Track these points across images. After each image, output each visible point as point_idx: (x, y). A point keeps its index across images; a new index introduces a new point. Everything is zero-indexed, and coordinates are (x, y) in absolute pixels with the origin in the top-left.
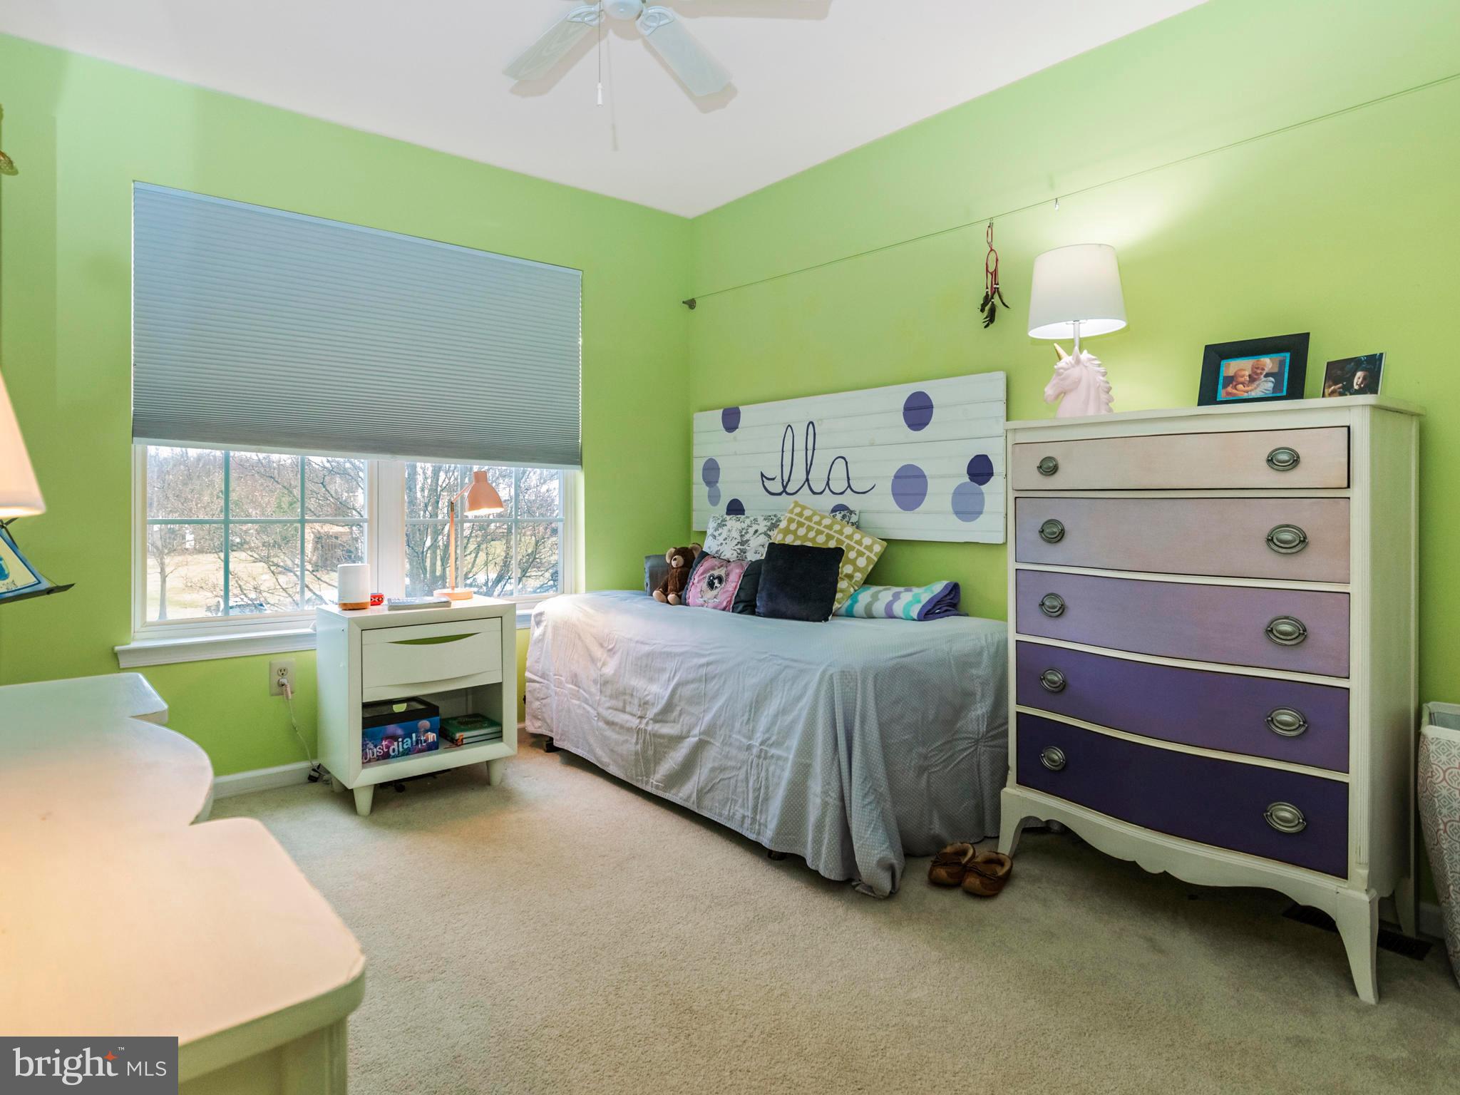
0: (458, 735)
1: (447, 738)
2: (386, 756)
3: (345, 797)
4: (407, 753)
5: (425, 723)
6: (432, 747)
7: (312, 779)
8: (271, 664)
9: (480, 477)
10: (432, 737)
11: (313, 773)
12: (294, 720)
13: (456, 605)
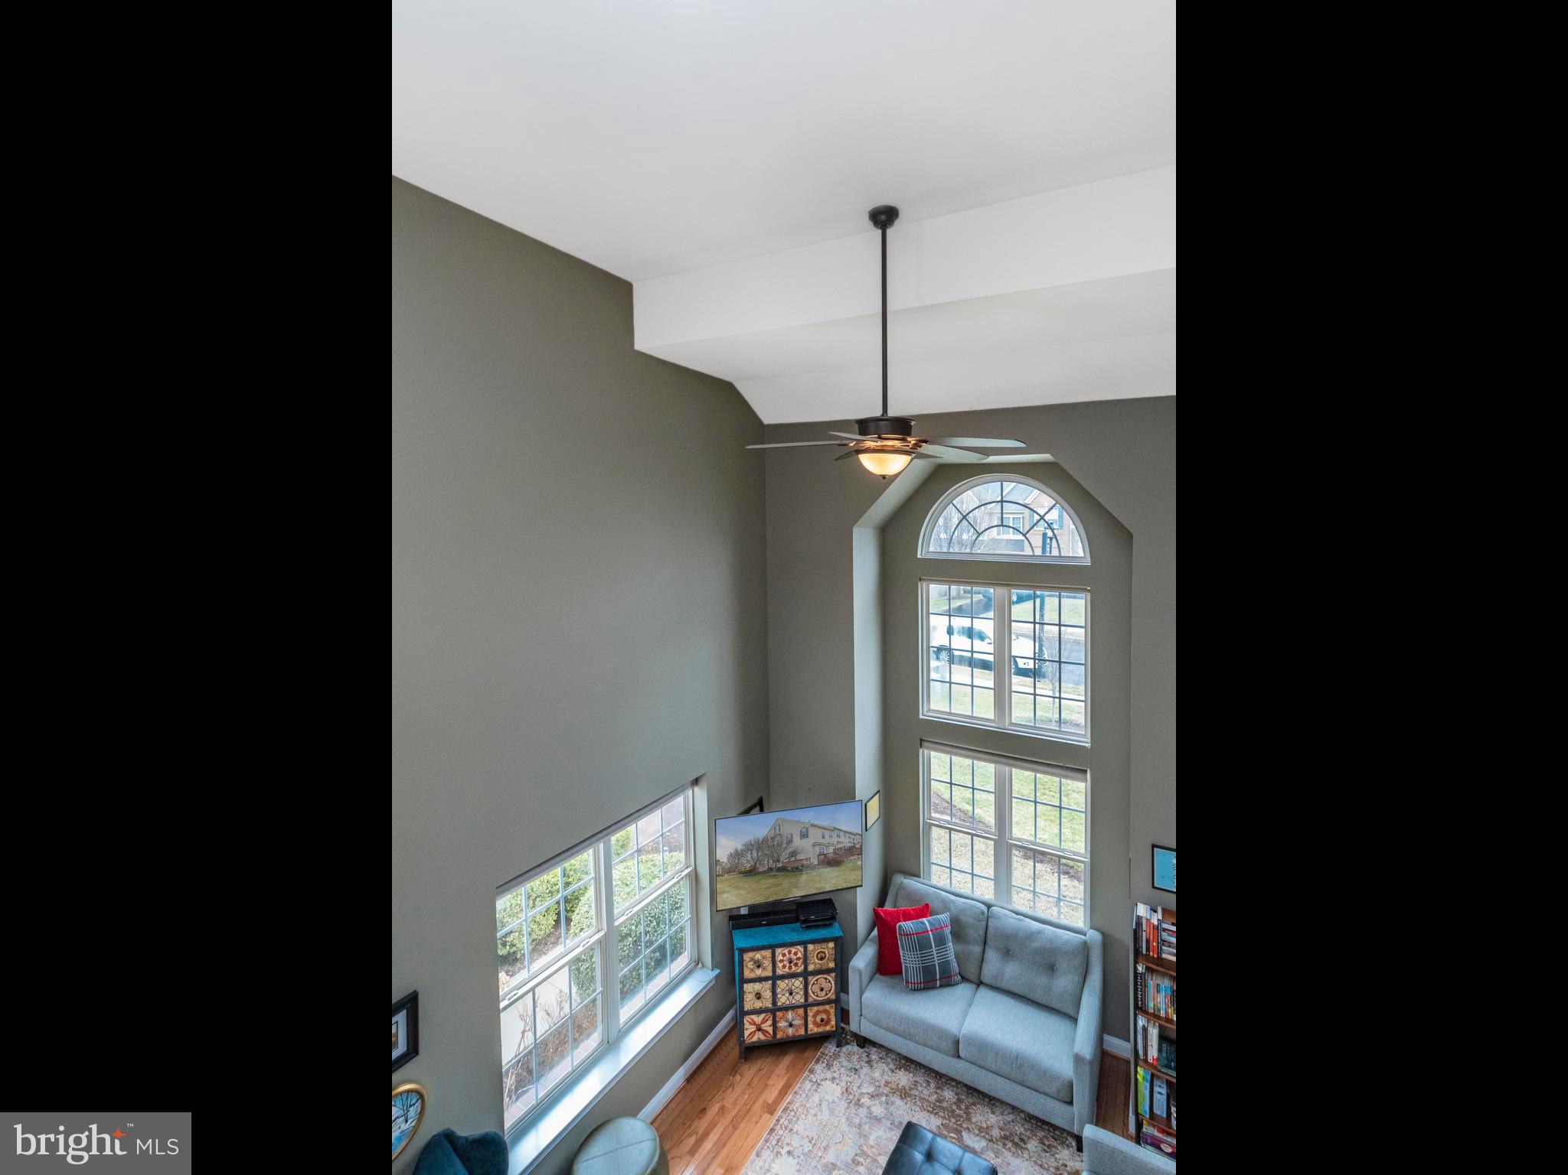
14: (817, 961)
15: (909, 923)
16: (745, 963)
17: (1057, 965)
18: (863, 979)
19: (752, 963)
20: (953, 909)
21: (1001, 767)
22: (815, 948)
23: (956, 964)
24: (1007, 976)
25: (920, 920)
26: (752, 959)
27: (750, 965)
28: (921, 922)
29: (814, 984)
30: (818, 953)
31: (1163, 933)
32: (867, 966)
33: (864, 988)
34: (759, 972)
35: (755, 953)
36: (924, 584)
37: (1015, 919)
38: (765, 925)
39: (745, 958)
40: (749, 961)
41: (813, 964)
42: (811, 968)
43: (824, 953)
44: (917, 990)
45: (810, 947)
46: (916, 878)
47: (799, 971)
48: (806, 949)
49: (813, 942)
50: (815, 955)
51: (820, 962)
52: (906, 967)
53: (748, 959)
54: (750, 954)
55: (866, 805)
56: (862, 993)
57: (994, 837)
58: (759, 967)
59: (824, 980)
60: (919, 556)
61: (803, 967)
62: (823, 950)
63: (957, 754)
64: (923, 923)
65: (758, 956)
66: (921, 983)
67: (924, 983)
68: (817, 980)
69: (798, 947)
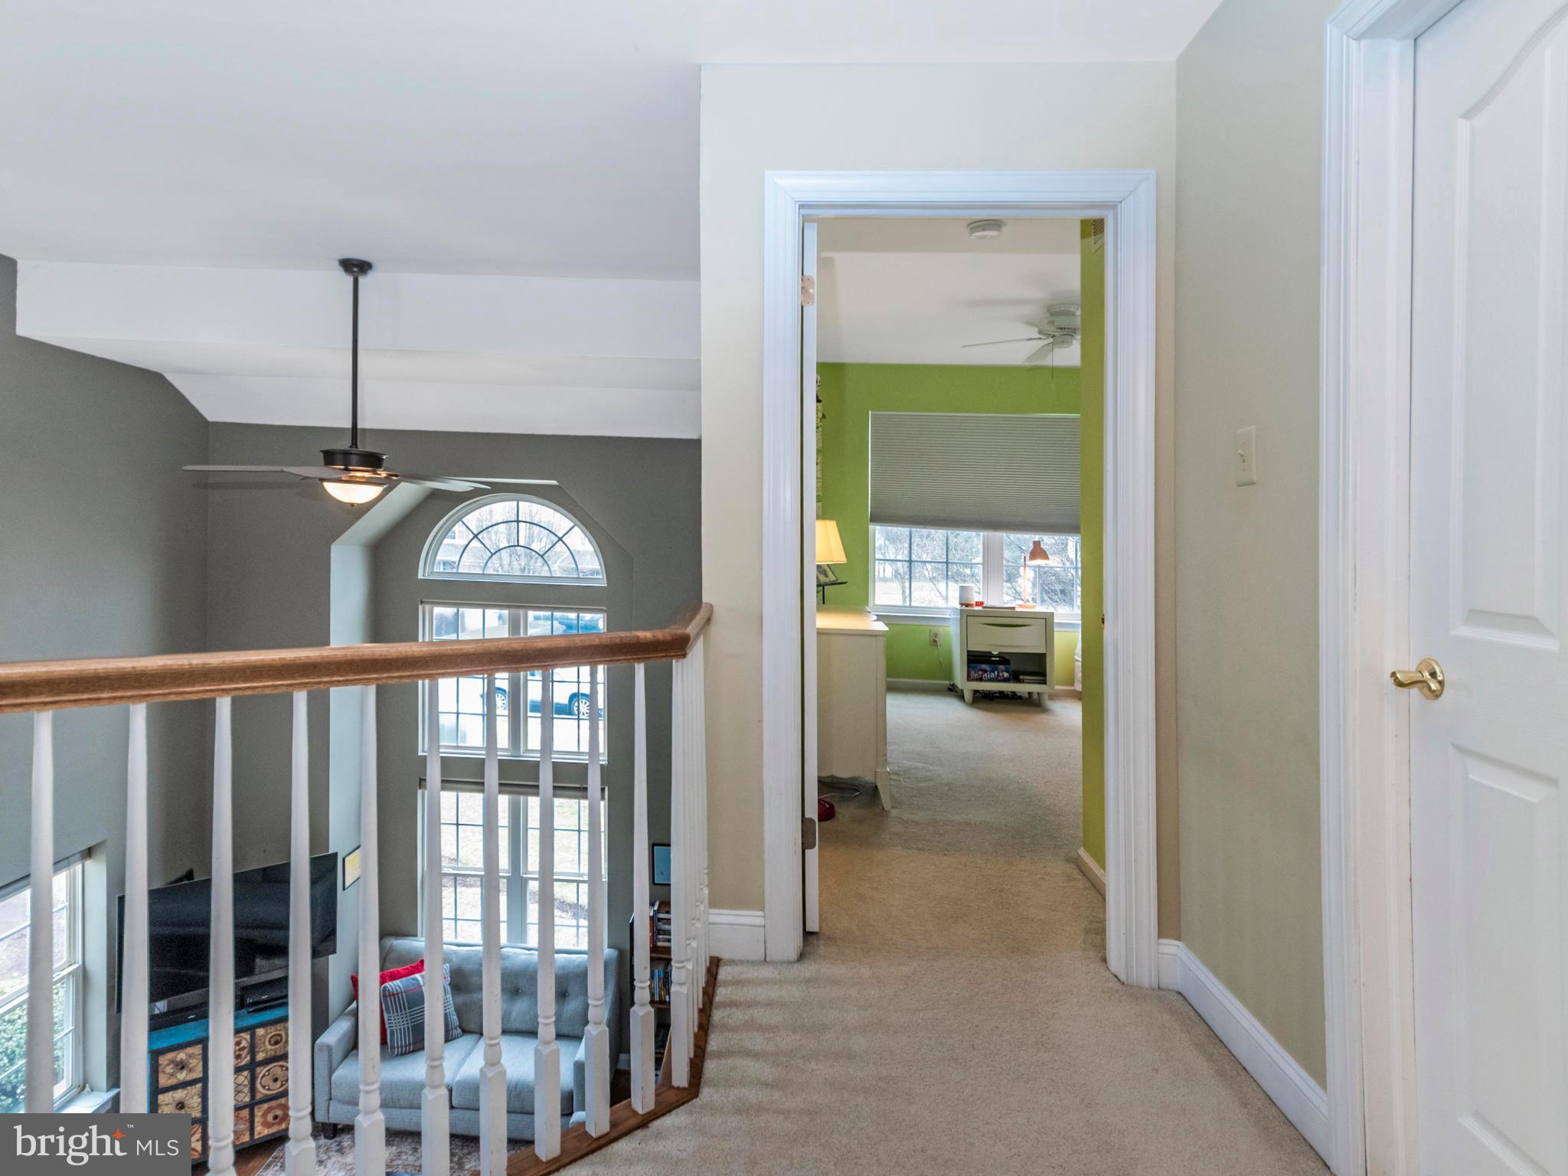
0: (1021, 677)
1: (1015, 677)
2: (981, 679)
3: (960, 696)
4: (991, 680)
5: (1002, 667)
6: (1006, 680)
7: (950, 690)
8: (930, 631)
9: (1037, 544)
10: (1006, 675)
11: (951, 687)
12: (941, 659)
13: (1018, 609)
14: (269, 1047)
15: (398, 982)
16: (160, 1068)
17: (569, 990)
18: (334, 1055)
19: (172, 1066)
20: (454, 959)
21: (515, 797)
22: (266, 1032)
23: (455, 1017)
24: (514, 1015)
25: (413, 976)
26: (172, 1062)
27: (169, 1069)
28: (413, 979)
29: (264, 1076)
30: (272, 1037)
31: (659, 923)
32: (340, 1040)
33: (334, 1066)
34: (182, 1076)
35: (176, 1052)
36: (427, 607)
37: (526, 954)
38: (192, 1020)
39: (160, 1062)
40: (168, 1065)
41: (262, 1051)
42: (260, 1057)
43: (280, 1035)
44: (405, 1054)
45: (260, 1032)
46: (413, 938)
47: (243, 1063)
48: (253, 1036)
49: (263, 1025)
50: (267, 1039)
51: (273, 1047)
52: (392, 1032)
53: (165, 1063)
54: (170, 1056)
55: (344, 860)
56: (331, 1072)
57: (508, 875)
58: (183, 1068)
59: (279, 1069)
60: (420, 576)
61: (248, 1058)
62: (278, 1032)
63: (463, 790)
64: (416, 980)
65: (181, 1055)
66: (410, 1044)
67: (413, 1044)
68: (268, 1071)
69: (242, 1034)
